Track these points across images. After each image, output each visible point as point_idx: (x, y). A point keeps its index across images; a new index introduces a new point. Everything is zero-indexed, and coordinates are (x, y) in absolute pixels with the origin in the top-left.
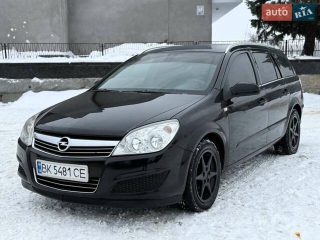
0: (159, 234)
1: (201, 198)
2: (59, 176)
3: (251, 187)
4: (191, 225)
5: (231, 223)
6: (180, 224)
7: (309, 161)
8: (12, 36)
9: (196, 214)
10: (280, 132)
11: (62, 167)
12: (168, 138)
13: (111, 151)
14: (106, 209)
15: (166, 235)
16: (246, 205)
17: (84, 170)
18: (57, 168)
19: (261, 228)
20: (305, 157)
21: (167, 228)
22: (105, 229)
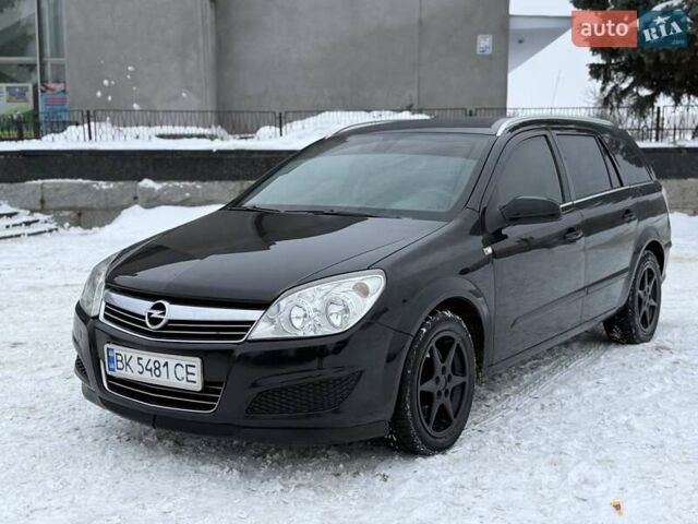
0: (340, 497)
1: (429, 428)
2: (147, 378)
3: (543, 407)
4: (404, 481)
5: (487, 480)
6: (385, 478)
7: (674, 358)
8: (105, 96)
9: (420, 460)
10: (614, 296)
11: (153, 359)
12: (362, 307)
13: (246, 330)
14: (244, 444)
15: (353, 500)
16: (525, 444)
17: (194, 366)
18: (144, 362)
19: (545, 491)
20: (668, 349)
21: (355, 486)
22: (234, 483)
